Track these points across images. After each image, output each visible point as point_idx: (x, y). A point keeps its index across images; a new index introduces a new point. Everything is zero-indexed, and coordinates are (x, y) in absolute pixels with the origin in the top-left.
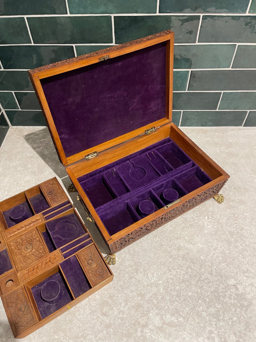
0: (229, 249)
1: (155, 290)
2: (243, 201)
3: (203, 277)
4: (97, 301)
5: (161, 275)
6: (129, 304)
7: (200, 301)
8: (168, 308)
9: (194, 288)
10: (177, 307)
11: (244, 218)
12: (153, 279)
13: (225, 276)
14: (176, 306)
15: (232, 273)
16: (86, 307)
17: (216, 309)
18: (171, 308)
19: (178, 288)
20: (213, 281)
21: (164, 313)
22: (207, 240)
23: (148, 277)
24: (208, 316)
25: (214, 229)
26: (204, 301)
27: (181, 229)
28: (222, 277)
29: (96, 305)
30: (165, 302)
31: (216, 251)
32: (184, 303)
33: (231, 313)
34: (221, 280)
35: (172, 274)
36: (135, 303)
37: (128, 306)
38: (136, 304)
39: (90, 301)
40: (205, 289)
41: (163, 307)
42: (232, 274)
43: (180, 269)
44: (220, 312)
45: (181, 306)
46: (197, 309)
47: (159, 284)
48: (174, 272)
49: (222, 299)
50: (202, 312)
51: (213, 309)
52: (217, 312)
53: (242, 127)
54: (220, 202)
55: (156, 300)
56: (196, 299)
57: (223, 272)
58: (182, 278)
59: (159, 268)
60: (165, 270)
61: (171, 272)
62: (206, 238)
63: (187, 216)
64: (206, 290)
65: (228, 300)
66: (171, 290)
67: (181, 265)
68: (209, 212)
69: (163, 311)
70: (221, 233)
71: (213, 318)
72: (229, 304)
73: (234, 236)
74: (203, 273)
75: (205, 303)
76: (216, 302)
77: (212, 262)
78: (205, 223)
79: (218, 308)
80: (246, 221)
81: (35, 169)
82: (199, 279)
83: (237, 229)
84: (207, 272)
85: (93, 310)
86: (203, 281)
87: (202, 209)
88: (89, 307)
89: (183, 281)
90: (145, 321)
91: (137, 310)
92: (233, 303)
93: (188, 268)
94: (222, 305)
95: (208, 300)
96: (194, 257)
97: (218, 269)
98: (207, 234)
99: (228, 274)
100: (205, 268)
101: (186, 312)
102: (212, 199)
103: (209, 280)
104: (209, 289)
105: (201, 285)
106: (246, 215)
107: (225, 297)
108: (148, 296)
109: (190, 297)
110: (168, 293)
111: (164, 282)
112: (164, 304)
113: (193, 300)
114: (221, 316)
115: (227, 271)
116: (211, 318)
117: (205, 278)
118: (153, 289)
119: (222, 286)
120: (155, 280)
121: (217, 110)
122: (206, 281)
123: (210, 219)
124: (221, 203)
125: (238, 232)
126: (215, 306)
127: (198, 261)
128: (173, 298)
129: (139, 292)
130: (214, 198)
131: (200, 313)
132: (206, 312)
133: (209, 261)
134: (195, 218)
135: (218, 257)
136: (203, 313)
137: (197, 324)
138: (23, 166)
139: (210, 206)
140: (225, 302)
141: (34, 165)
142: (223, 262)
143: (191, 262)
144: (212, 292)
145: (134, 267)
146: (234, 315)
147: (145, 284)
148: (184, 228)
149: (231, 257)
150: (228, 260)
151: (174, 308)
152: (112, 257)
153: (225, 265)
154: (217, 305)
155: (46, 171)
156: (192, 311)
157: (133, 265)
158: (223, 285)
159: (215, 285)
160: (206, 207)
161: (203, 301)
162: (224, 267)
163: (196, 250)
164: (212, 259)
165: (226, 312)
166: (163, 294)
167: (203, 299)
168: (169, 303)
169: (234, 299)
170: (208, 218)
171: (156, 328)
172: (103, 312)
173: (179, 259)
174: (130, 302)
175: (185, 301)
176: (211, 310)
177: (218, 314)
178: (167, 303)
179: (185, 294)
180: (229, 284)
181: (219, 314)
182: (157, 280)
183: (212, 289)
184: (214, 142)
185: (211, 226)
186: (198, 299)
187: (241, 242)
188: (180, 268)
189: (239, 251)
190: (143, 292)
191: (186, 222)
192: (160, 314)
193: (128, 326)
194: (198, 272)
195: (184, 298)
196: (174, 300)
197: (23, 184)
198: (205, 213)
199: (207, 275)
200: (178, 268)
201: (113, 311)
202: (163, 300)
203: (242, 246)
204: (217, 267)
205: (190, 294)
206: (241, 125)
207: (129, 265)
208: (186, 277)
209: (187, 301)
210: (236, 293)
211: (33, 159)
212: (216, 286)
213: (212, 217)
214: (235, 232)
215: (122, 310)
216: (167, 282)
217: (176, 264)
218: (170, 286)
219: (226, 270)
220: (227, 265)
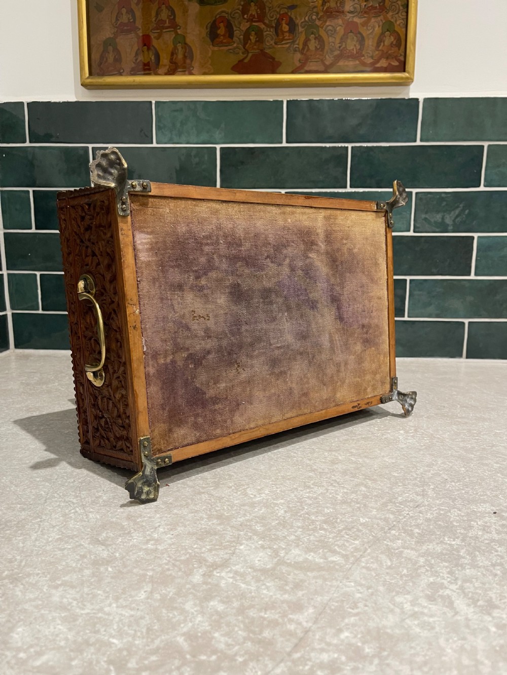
0: (466, 466)
1: (262, 512)
2: (487, 418)
3: (400, 498)
4: (88, 522)
5: (284, 492)
7: (393, 532)
8: (298, 539)
9: (374, 513)
10: (325, 538)
11: (494, 434)
12: (260, 497)
13: (462, 499)
14: (321, 536)
17: (445, 546)
18: (307, 539)
19: (328, 511)
20: (429, 504)
21: (284, 547)
22: (406, 455)
23: (246, 493)
24: (423, 556)
25: (423, 443)
26: (408, 532)
28: (454, 500)
29: (81, 528)
30: (288, 530)
31: (432, 468)
32: (346, 532)
33: (494, 554)
34: (452, 503)
35: (315, 492)
36: (198, 529)
37: (175, 532)
38: (202, 530)
40: (408, 514)
42: (482, 498)
44: (458, 552)
45: (336, 536)
46: (388, 543)
47: (276, 504)
48: (320, 490)
49: (461, 531)
50: (401, 550)
51: (436, 546)
52: (451, 552)
53: (463, 360)
55: (263, 526)
56: (383, 528)
58: (340, 498)
59: (279, 483)
60: (295, 486)
61: (312, 490)
64: (412, 517)
65: (480, 533)
66: (307, 513)
67: (340, 481)
69: (282, 543)
70: (442, 448)
71: (440, 561)
72: (486, 539)
73: (474, 453)
74: (400, 493)
75: (411, 535)
76: (444, 536)
78: (400, 437)
79: (451, 545)
82: (390, 500)
84: (410, 493)
89: (344, 502)
90: (222, 558)
92: (497, 539)
93: (357, 485)
94: (463, 540)
95: (419, 532)
96: (375, 473)
97: (441, 490)
99: (471, 497)
100: (406, 487)
101: (351, 547)
103: (417, 502)
104: (421, 515)
107: (471, 529)
108: (240, 519)
109: (364, 524)
110: (300, 516)
111: (289, 501)
112: (286, 533)
113: (373, 530)
114: (464, 558)
115: (467, 493)
116: (433, 560)
118: (256, 510)
119: (456, 512)
120: (264, 498)
121: (406, 318)
122: (410, 504)
123: (411, 433)
126: (442, 541)
127: (385, 478)
128: (313, 525)
129: (215, 513)
131: (397, 551)
132: (416, 550)
135: (437, 474)
137: (387, 568)
140: (471, 535)
142: (453, 481)
143: (365, 479)
144: (428, 520)
147: (236, 502)
149: (473, 476)
150: (467, 479)
151: (314, 539)
153: (459, 485)
154: (447, 539)
156: (370, 547)
158: (460, 511)
159: (436, 510)
162: (456, 487)
163: (380, 465)
165: (479, 552)
166: (285, 518)
167: (404, 529)
168: (301, 532)
169: (497, 533)
170: (407, 432)
171: (255, 570)
172: (97, 539)
173: (334, 474)
174: (185, 527)
175: (350, 530)
176: (430, 547)
177: (453, 554)
179: (351, 520)
180: (476, 510)
182: (270, 498)
183: (427, 515)
185: (415, 441)
186: (387, 528)
187: (495, 459)
188: (334, 484)
189: (494, 470)
190: (228, 513)
191: (353, 434)
192: (270, 548)
193: (167, 564)
194: (386, 491)
195: (347, 526)
196: (316, 527)
199: (411, 496)
200: (331, 485)
202: (284, 527)
204: (436, 486)
205: (364, 520)
206: (461, 356)
209: (355, 530)
210: (500, 523)
212: (439, 512)
213: (416, 431)
215: (156, 538)
216: (298, 502)
217: (326, 479)
218: (306, 508)
219: (463, 492)
220: (465, 485)
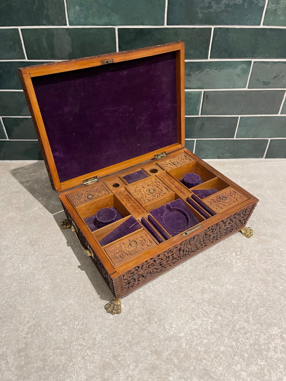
0: (267, 290)
1: (175, 345)
2: (276, 234)
3: (237, 326)
4: (96, 363)
5: (183, 325)
6: (140, 365)
7: (236, 357)
8: (195, 369)
9: (226, 341)
10: (207, 367)
11: (280, 253)
12: (172, 331)
13: (265, 323)
14: (205, 365)
15: (274, 319)
16: (80, 371)
17: (258, 367)
18: (199, 368)
19: (205, 341)
20: (251, 330)
21: (189, 376)
22: (237, 280)
23: (165, 328)
24: (249, 376)
25: (245, 267)
26: (242, 357)
27: (204, 268)
28: (262, 325)
29: (94, 369)
30: (189, 361)
31: (251, 293)
32: (215, 361)
33: (279, 371)
34: (261, 328)
35: (197, 324)
36: (149, 364)
37: (138, 368)
38: (151, 365)
39: (86, 364)
40: (242, 341)
41: (187, 367)
42: (274, 321)
43: (206, 317)
44: (264, 371)
45: (211, 365)
46: (234, 368)
47: (180, 337)
48: (199, 322)
49: (265, 353)
50: (240, 372)
51: (254, 367)
52: (261, 371)
53: (263, 159)
54: (249, 235)
55: (178, 359)
56: (231, 355)
57: (263, 318)
58: (209, 329)
59: (179, 316)
60: (187, 319)
61: (196, 321)
62: (236, 278)
63: (210, 252)
64: (244, 343)
65: (273, 354)
66: (196, 345)
67: (208, 312)
68: (237, 248)
69: (188, 373)
70: (254, 271)
71: (256, 379)
72: (275, 359)
73: (271, 275)
74: (237, 321)
75: (244, 359)
76: (258, 358)
77: (247, 306)
78: (233, 260)
79: (261, 365)
80: (284, 257)
81: (21, 205)
82: (233, 328)
83: (274, 267)
84: (242, 320)
85: (90, 375)
86: (238, 331)
87: (227, 245)
88: (84, 372)
91: (151, 374)
92: (280, 358)
93: (216, 315)
94: (266, 361)
95: (247, 356)
96: (224, 301)
97: (256, 315)
98: (236, 273)
99: (269, 321)
100: (239, 314)
101: (218, 372)
102: (238, 233)
103: (245, 329)
104: (247, 341)
105: (236, 336)
106: (282, 250)
107: (269, 351)
108: (166, 354)
109: (222, 352)
110: (193, 348)
111: (186, 334)
112: (189, 364)
113: (227, 357)
114: (266, 375)
115: (268, 317)
116: (253, 379)
117: (240, 327)
118: (172, 344)
119: (263, 337)
120: (174, 332)
121: (235, 138)
122: (243, 331)
123: (238, 255)
124: (250, 237)
125: (275, 270)
126: (257, 363)
127: (229, 306)
128: (200, 355)
129: (153, 349)
130: (240, 231)
131: (238, 373)
132: (246, 372)
133: (243, 306)
134: (220, 255)
135: (253, 300)
136: (243, 373)
138: (6, 202)
139: (237, 241)
140: (269, 356)
141: (21, 200)
142: (261, 306)
143: (220, 308)
144: (251, 345)
145: (145, 315)
146: (284, 374)
147: (161, 337)
148: (207, 266)
149: (270, 300)
150: (268, 304)
151: (202, 368)
152: (116, 304)
153: (264, 310)
154: (259, 361)
155: (34, 206)
156: (226, 372)
157: (144, 313)
158: (264, 335)
159: (254, 335)
160: (232, 242)
161: (240, 357)
162: (263, 312)
163: (226, 292)
164: (247, 303)
165: (273, 370)
166: (186, 350)
167: (241, 355)
168: (195, 362)
169: (280, 353)
170: (236, 255)
172: (104, 378)
173: (204, 305)
174: (142, 363)
175: (217, 358)
176: (252, 368)
177: (262, 373)
178: (193, 363)
179: (217, 349)
180: (272, 333)
181: (264, 373)
182: (177, 331)
183: (250, 341)
184: (234, 174)
185: (241, 264)
186: (233, 354)
187: (280, 281)
188: (206, 315)
189: (280, 292)
190: (159, 349)
191: (210, 259)
192: (183, 378)
194: (231, 319)
195: (215, 355)
196: (201, 357)
197: (5, 222)
198: (232, 249)
199: (242, 323)
200: (204, 316)
201: (119, 376)
202: (187, 359)
203: (283, 286)
204: (254, 312)
205: (222, 349)
206: (262, 157)
207: (139, 313)
208: (215, 326)
209: (219, 357)
210: (282, 344)
211: (19, 194)
212: (256, 337)
213: (241, 253)
214: (272, 269)
215: (131, 375)
216: (190, 334)
217: (201, 310)
218: (195, 339)
219: (266, 316)
220: (267, 310)
